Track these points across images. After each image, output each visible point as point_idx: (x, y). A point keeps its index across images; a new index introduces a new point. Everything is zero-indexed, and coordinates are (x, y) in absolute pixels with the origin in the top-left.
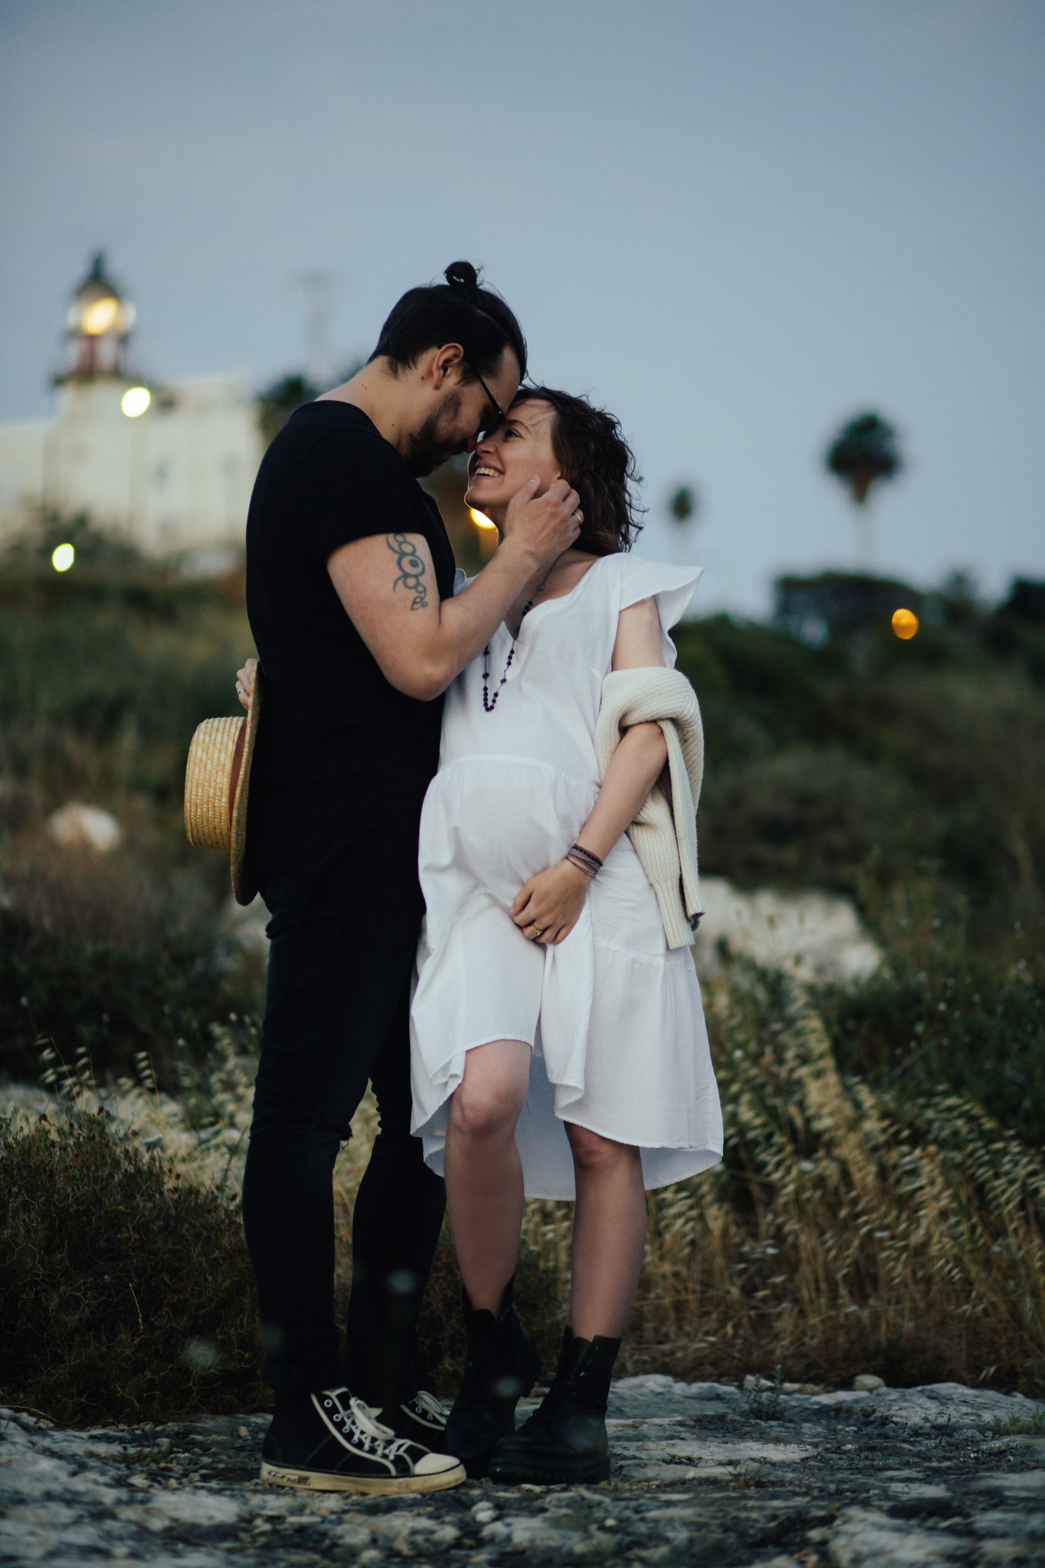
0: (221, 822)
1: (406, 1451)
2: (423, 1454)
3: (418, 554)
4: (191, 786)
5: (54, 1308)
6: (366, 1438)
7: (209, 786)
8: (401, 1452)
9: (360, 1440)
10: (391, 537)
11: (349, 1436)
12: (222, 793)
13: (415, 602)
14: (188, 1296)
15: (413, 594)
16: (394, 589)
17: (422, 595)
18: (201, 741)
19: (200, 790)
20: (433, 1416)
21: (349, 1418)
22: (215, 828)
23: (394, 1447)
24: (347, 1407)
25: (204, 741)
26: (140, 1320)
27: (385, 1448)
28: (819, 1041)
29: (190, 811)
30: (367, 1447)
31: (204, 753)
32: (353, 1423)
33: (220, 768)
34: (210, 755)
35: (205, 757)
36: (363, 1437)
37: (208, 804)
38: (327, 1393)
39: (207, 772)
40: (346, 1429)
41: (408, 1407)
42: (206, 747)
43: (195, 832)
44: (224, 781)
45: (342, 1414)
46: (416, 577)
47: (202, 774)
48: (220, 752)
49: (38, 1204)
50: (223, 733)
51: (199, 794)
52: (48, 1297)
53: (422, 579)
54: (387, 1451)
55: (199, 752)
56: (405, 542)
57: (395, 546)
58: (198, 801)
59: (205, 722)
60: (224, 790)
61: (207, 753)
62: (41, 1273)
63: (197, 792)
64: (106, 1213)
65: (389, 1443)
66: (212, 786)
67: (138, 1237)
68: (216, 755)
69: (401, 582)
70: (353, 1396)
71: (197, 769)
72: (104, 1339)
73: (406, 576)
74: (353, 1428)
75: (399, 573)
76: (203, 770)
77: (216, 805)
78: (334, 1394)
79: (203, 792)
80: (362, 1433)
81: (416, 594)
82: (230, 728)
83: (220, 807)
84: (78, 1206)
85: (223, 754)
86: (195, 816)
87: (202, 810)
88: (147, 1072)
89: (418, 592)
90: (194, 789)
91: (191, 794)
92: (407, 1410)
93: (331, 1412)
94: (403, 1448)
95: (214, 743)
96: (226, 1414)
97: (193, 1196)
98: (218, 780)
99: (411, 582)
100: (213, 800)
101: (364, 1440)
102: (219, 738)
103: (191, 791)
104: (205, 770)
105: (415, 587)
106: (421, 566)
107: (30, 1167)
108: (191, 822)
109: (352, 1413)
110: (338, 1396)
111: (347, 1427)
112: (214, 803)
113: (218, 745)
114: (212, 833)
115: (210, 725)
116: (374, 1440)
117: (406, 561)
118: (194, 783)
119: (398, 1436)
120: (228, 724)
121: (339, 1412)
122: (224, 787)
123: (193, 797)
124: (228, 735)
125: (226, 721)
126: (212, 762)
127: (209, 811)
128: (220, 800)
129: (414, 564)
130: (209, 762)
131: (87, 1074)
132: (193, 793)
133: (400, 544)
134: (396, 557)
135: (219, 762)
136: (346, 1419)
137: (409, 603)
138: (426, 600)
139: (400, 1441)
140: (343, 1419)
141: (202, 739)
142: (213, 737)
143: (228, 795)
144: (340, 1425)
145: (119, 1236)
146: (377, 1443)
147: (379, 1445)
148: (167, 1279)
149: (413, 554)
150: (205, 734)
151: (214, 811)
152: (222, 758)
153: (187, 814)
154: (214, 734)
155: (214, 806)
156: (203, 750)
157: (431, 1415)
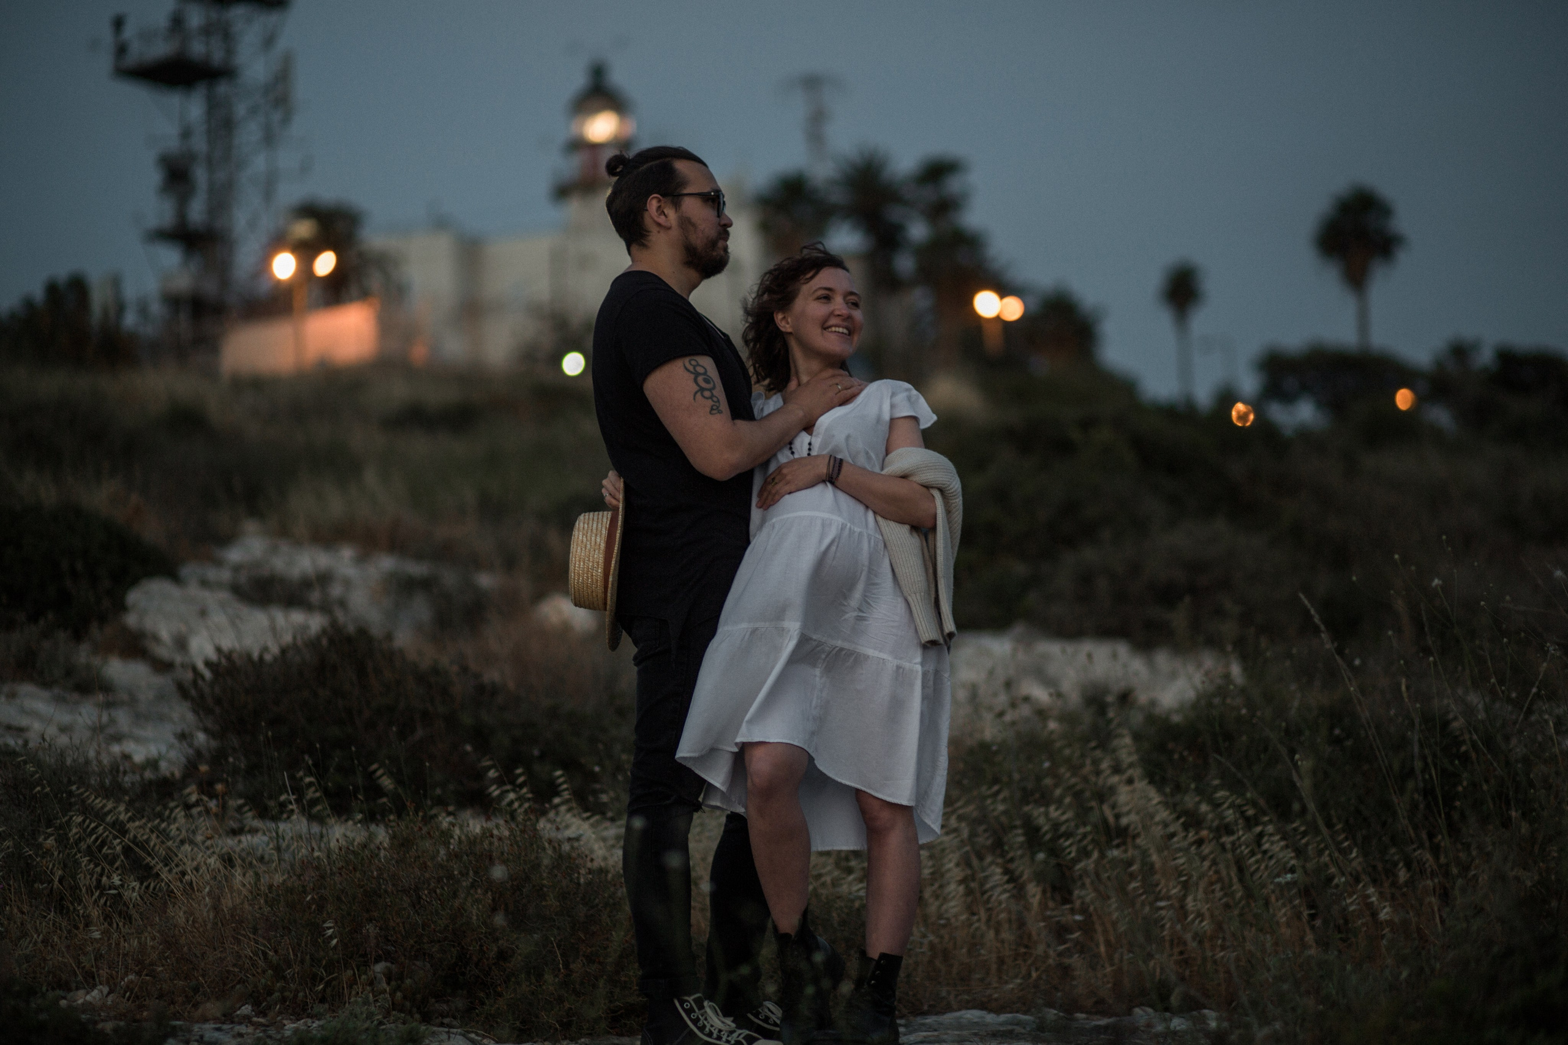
0: (597, 587)
1: (744, 1038)
2: (757, 1039)
3: (708, 374)
4: (575, 560)
5: (494, 956)
6: (715, 1030)
7: (589, 560)
8: (740, 1038)
9: (710, 1031)
10: (687, 360)
11: (702, 1029)
12: (598, 565)
13: (712, 409)
14: (598, 948)
15: (710, 403)
16: (694, 399)
17: (717, 404)
18: (581, 528)
19: (582, 564)
20: (774, 1021)
21: (702, 1016)
22: (592, 592)
23: (735, 1035)
24: (701, 1007)
25: (583, 528)
26: (561, 966)
27: (728, 1036)
28: (1130, 754)
29: (574, 579)
30: (715, 1036)
31: (584, 536)
32: (706, 1019)
33: (597, 547)
34: (589, 538)
35: (585, 539)
36: (712, 1029)
37: (587, 574)
38: (686, 998)
39: (587, 550)
40: (700, 1024)
41: (752, 1014)
42: (585, 532)
43: (577, 594)
44: (600, 557)
45: (697, 1013)
46: (710, 390)
47: (583, 552)
48: (596, 535)
49: (482, 881)
50: (598, 522)
51: (581, 566)
52: (489, 947)
53: (715, 392)
54: (729, 1039)
55: (581, 536)
56: (698, 365)
57: (691, 368)
58: (581, 572)
59: (583, 515)
60: (600, 563)
61: (587, 536)
62: (484, 931)
63: (580, 565)
64: (534, 886)
65: (731, 1032)
66: (591, 560)
67: (558, 904)
68: (593, 538)
69: (699, 394)
70: (706, 999)
71: (579, 548)
72: (534, 981)
73: (702, 390)
74: (706, 1023)
75: (696, 388)
76: (583, 549)
77: (594, 574)
78: (691, 999)
79: (584, 564)
80: (712, 1026)
81: (713, 403)
82: (602, 519)
83: (596, 576)
84: (512, 881)
85: (598, 538)
86: (578, 583)
87: (583, 579)
88: (565, 786)
89: (713, 401)
90: (577, 563)
91: (575, 567)
92: (752, 1017)
93: (689, 1012)
94: (742, 1036)
95: (592, 530)
96: (629, 1036)
97: (603, 874)
98: (596, 556)
99: (707, 394)
100: (591, 571)
101: (713, 1031)
102: (595, 526)
103: (575, 564)
104: (586, 549)
105: (711, 398)
106: (712, 383)
107: (476, 854)
108: (574, 587)
109: (706, 1012)
110: (694, 1000)
111: (701, 1022)
112: (592, 573)
113: (594, 531)
114: (590, 597)
115: (587, 517)
116: (720, 1031)
117: (700, 379)
118: (577, 558)
119: (739, 1027)
120: (600, 516)
121: (695, 1012)
122: (600, 561)
123: (576, 568)
124: (602, 524)
125: (599, 514)
126: (591, 543)
127: (588, 579)
128: (597, 571)
129: (707, 381)
130: (588, 543)
131: (525, 790)
132: (577, 565)
133: (695, 367)
134: (693, 376)
135: (596, 543)
136: (700, 1017)
137: (708, 410)
138: (720, 408)
139: (740, 1031)
140: (698, 1017)
141: (582, 526)
142: (590, 525)
143: (602, 567)
144: (695, 1022)
145: (544, 903)
146: (722, 1033)
147: (724, 1035)
148: (582, 936)
149: (705, 373)
150: (584, 523)
151: (592, 579)
152: (598, 540)
153: (571, 581)
154: (591, 522)
155: (592, 575)
156: (583, 535)
157: (772, 1020)
